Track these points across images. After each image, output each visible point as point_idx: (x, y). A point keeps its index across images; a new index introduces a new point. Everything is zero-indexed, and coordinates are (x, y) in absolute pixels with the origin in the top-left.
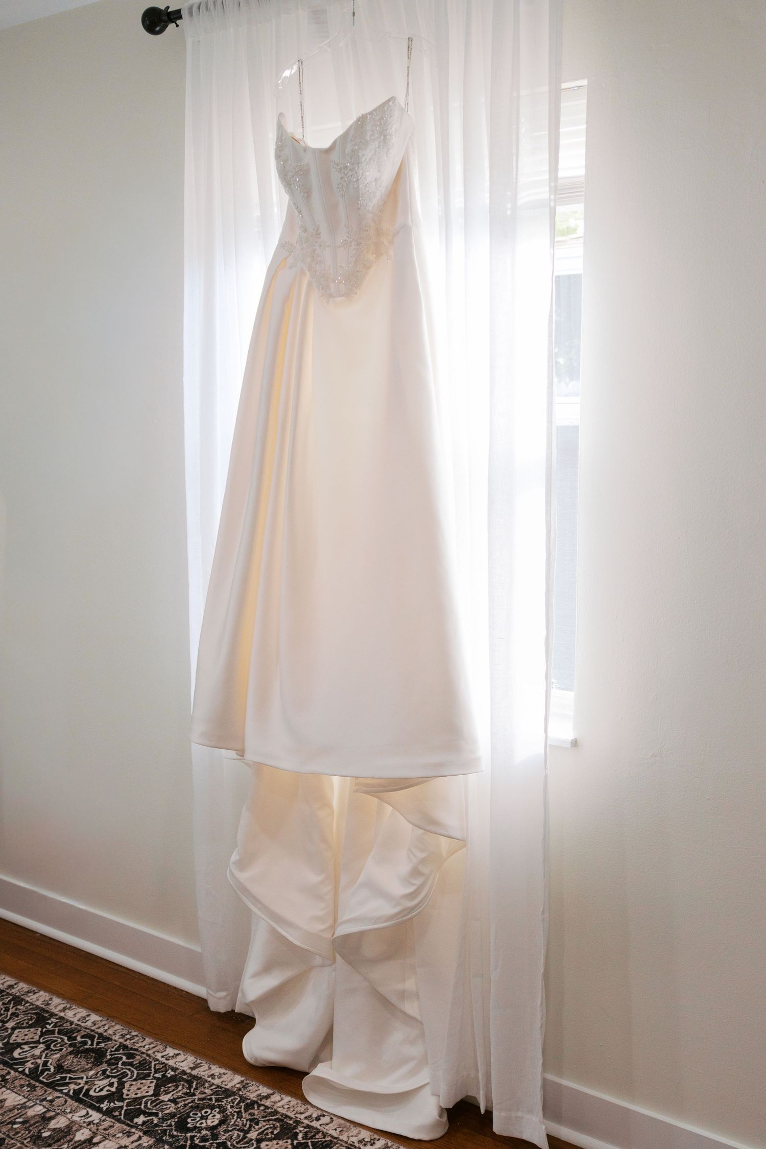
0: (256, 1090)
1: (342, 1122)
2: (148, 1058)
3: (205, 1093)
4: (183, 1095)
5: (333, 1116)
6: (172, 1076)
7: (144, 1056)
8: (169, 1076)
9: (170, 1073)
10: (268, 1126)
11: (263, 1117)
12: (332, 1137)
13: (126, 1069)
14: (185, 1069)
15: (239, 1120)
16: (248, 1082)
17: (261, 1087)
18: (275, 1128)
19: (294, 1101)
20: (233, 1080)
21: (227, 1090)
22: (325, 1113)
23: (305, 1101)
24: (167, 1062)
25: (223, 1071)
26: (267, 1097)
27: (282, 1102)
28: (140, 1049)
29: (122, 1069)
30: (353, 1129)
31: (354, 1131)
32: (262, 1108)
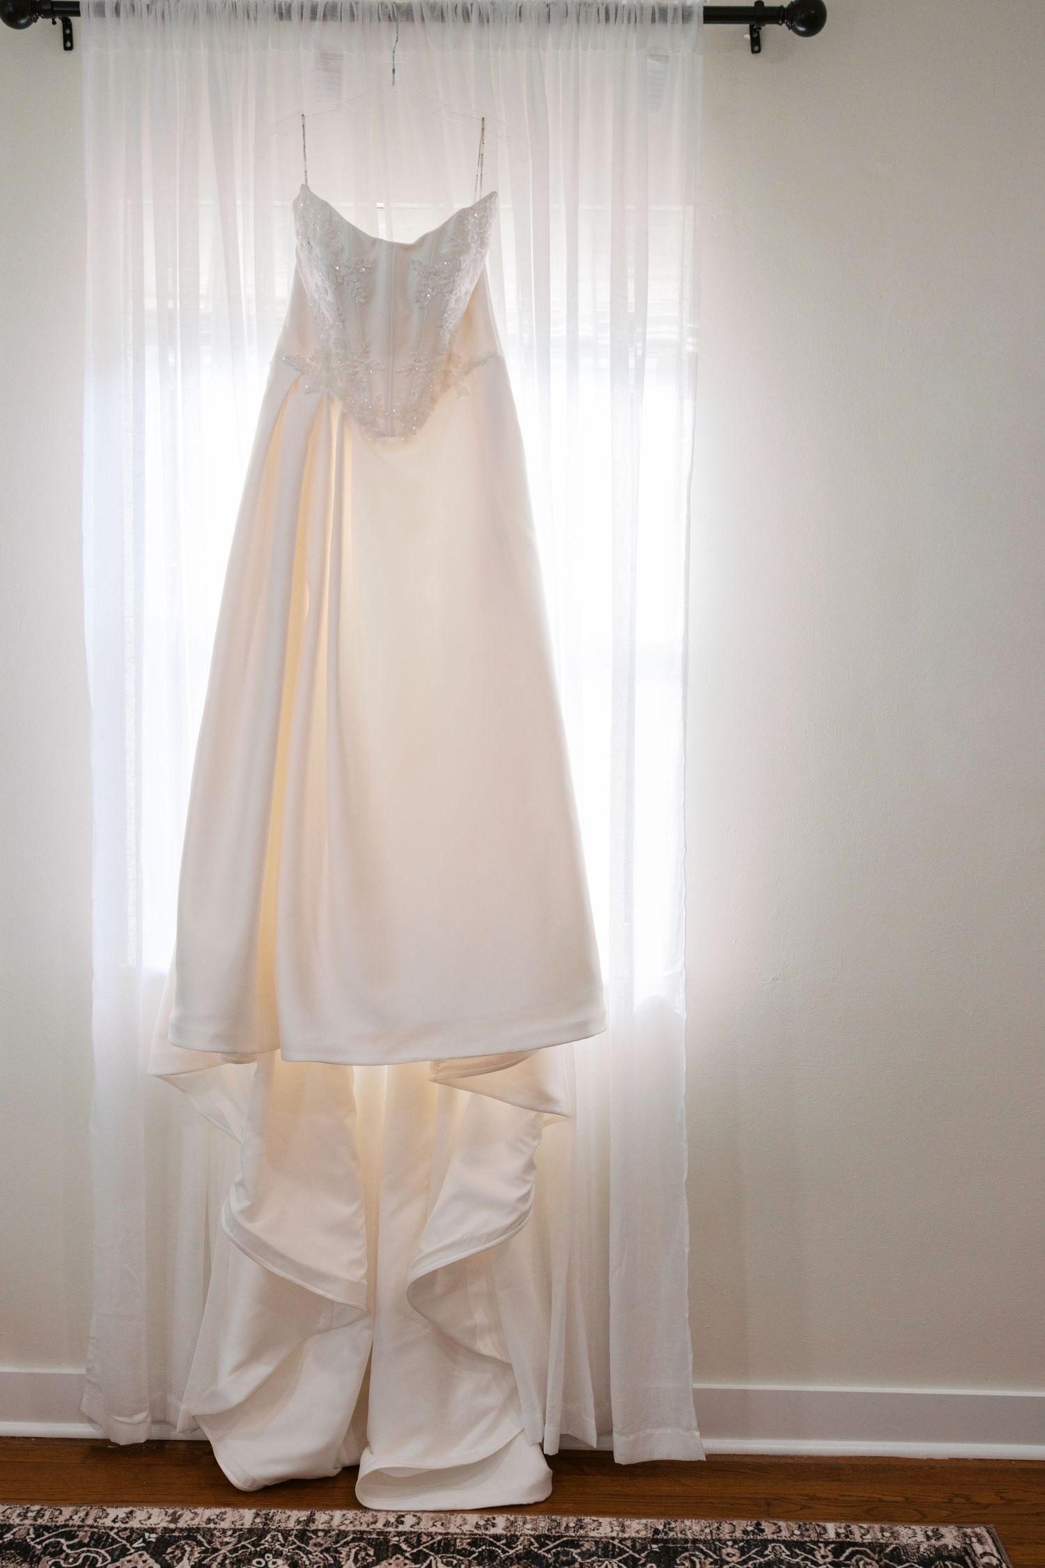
0: (291, 1518)
1: (432, 1515)
2: (96, 1530)
3: (228, 1543)
4: (203, 1555)
5: (418, 1515)
6: (157, 1539)
7: (86, 1529)
8: (154, 1540)
9: (153, 1538)
10: (353, 1551)
11: (337, 1542)
12: (441, 1534)
13: (83, 1552)
14: (164, 1524)
15: (310, 1556)
16: (264, 1512)
17: (288, 1512)
18: (365, 1549)
19: (350, 1514)
20: (247, 1517)
21: (250, 1531)
22: (402, 1514)
23: (365, 1509)
24: (128, 1526)
25: (218, 1511)
26: (311, 1519)
27: (338, 1518)
28: (71, 1523)
29: (79, 1554)
30: (452, 1517)
31: (458, 1519)
32: (320, 1534)
